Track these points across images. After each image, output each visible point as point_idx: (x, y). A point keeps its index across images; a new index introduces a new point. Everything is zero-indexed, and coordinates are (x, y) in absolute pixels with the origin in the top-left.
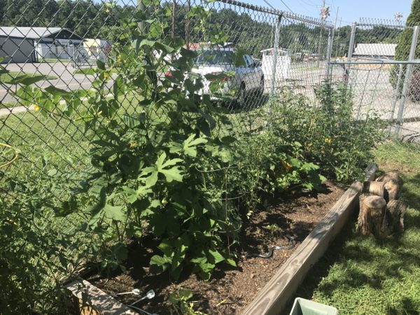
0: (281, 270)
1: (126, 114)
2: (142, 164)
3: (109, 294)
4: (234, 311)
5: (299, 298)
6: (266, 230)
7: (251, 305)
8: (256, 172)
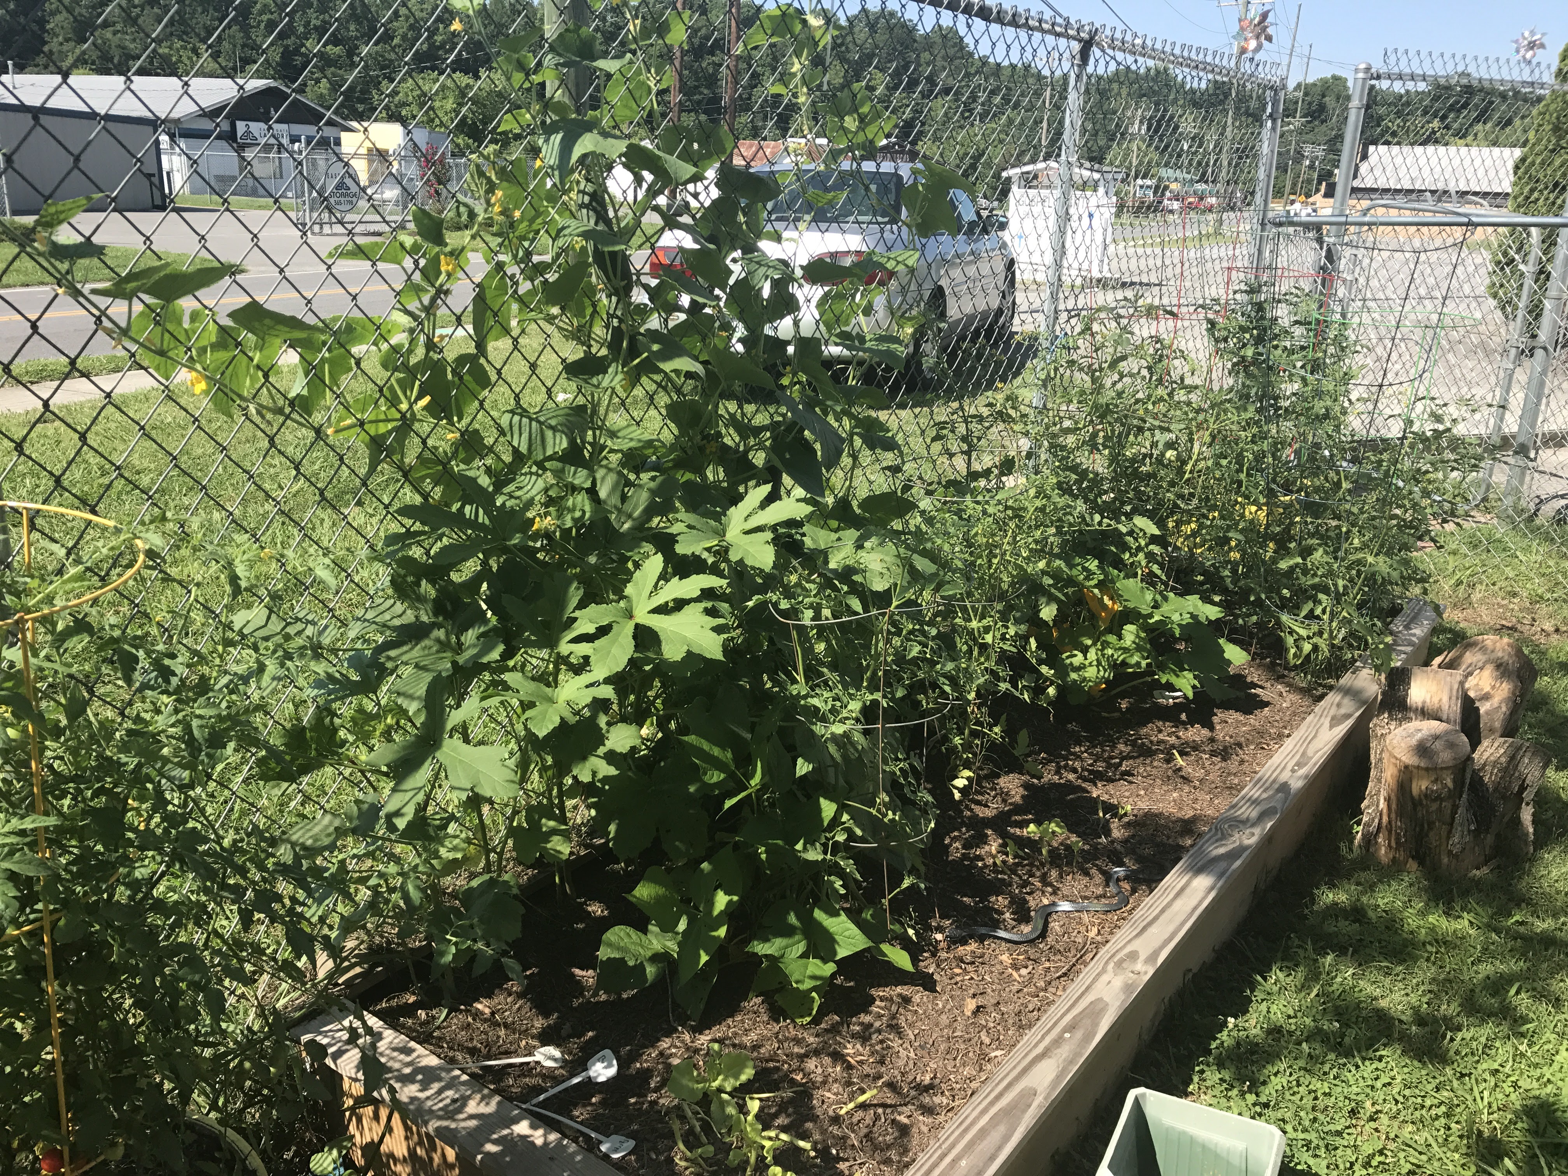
0: (1076, 987)
1: (519, 410)
2: (575, 594)
3: (452, 1061)
4: (904, 1131)
5: (1141, 1090)
6: (1023, 842)
7: (970, 1110)
8: (987, 630)
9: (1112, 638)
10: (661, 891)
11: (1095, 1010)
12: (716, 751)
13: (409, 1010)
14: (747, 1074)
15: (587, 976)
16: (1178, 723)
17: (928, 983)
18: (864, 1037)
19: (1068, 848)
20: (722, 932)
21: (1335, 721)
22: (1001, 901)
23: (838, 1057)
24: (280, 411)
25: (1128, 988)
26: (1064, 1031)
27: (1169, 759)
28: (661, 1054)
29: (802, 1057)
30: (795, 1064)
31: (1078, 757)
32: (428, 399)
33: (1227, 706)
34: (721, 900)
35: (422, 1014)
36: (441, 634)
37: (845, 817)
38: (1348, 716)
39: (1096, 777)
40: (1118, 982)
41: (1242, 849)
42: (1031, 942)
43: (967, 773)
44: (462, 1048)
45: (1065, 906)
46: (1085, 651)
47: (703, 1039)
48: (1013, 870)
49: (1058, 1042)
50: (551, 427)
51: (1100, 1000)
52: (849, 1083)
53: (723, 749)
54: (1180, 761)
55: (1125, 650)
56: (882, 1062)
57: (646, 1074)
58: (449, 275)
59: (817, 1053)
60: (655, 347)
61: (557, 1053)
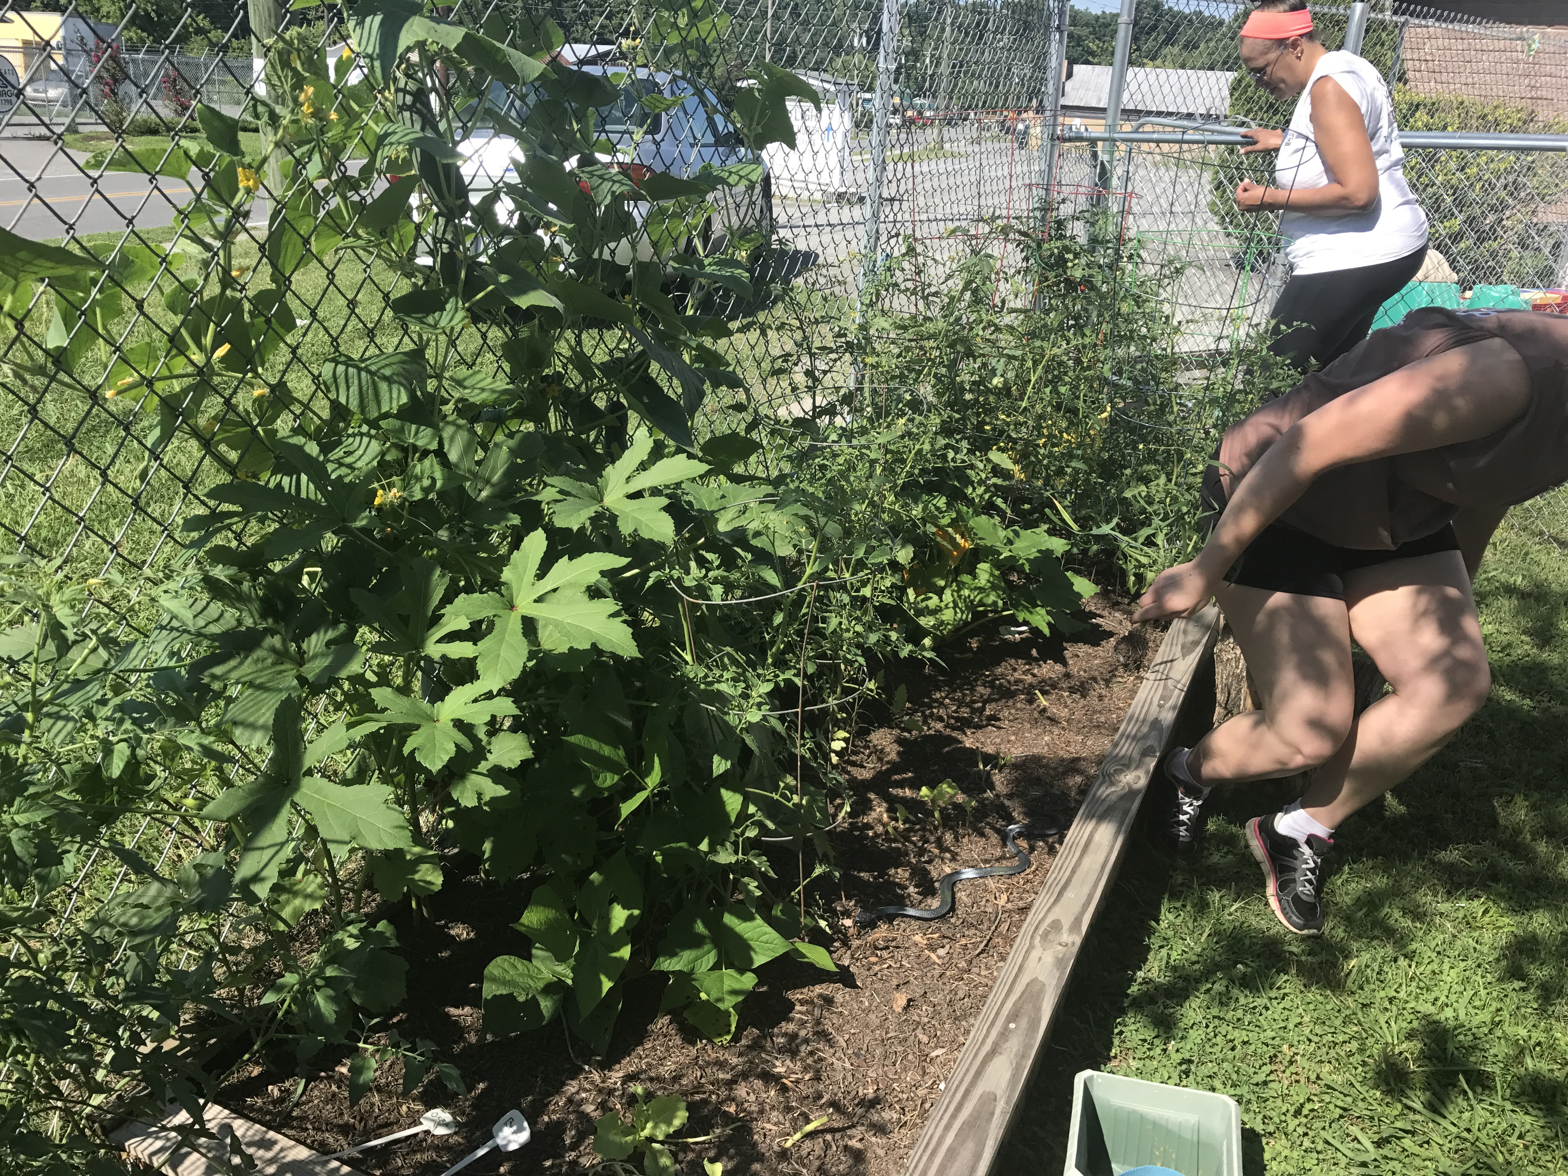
0: (1008, 970)
6: (914, 806)
9: (966, 578)
10: (551, 913)
11: (1033, 992)
12: (607, 750)
13: (257, 1086)
14: (680, 1118)
15: (464, 1014)
16: (1030, 660)
17: (845, 978)
18: (791, 1049)
19: (956, 806)
20: (625, 952)
21: (1186, 650)
22: (901, 874)
23: (769, 1078)
24: (41, 370)
25: (1059, 962)
26: (1009, 1020)
27: (1031, 700)
28: (570, 1101)
29: (731, 1084)
30: (723, 1093)
31: (941, 704)
32: (226, 347)
33: (1076, 639)
34: (619, 916)
35: (274, 1090)
36: (276, 641)
37: (752, 809)
38: (1196, 643)
39: (964, 724)
40: (1049, 958)
41: (1131, 794)
42: (942, 917)
43: (842, 734)
44: (331, 1127)
45: (969, 873)
46: (940, 592)
47: (616, 1076)
48: (905, 836)
49: (1004, 1034)
50: (388, 379)
51: (1035, 980)
52: (789, 1109)
53: (616, 747)
54: (1043, 702)
55: (981, 590)
56: (817, 1078)
57: (558, 1128)
58: (248, 191)
59: (745, 1076)
60: (503, 278)
61: (447, 1116)
